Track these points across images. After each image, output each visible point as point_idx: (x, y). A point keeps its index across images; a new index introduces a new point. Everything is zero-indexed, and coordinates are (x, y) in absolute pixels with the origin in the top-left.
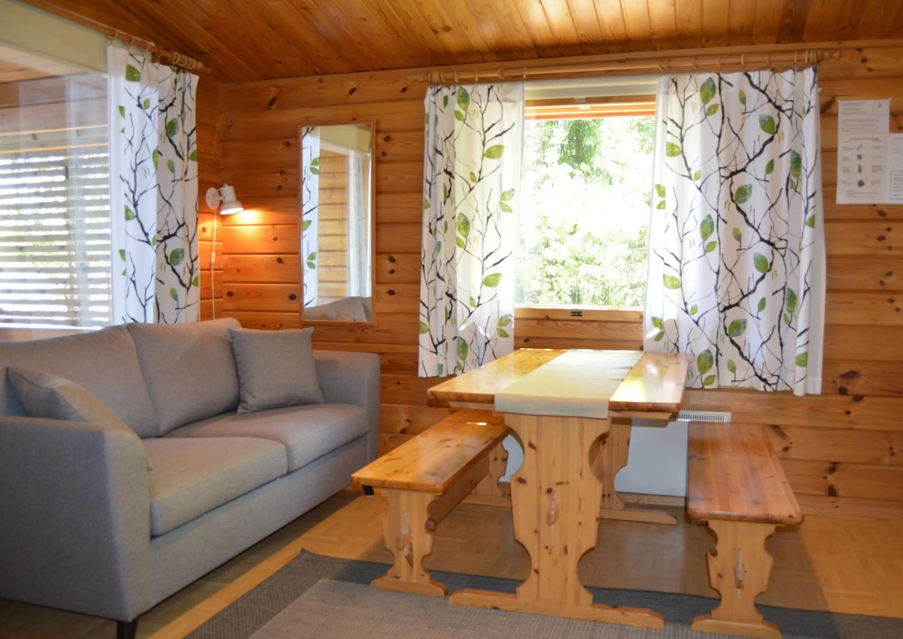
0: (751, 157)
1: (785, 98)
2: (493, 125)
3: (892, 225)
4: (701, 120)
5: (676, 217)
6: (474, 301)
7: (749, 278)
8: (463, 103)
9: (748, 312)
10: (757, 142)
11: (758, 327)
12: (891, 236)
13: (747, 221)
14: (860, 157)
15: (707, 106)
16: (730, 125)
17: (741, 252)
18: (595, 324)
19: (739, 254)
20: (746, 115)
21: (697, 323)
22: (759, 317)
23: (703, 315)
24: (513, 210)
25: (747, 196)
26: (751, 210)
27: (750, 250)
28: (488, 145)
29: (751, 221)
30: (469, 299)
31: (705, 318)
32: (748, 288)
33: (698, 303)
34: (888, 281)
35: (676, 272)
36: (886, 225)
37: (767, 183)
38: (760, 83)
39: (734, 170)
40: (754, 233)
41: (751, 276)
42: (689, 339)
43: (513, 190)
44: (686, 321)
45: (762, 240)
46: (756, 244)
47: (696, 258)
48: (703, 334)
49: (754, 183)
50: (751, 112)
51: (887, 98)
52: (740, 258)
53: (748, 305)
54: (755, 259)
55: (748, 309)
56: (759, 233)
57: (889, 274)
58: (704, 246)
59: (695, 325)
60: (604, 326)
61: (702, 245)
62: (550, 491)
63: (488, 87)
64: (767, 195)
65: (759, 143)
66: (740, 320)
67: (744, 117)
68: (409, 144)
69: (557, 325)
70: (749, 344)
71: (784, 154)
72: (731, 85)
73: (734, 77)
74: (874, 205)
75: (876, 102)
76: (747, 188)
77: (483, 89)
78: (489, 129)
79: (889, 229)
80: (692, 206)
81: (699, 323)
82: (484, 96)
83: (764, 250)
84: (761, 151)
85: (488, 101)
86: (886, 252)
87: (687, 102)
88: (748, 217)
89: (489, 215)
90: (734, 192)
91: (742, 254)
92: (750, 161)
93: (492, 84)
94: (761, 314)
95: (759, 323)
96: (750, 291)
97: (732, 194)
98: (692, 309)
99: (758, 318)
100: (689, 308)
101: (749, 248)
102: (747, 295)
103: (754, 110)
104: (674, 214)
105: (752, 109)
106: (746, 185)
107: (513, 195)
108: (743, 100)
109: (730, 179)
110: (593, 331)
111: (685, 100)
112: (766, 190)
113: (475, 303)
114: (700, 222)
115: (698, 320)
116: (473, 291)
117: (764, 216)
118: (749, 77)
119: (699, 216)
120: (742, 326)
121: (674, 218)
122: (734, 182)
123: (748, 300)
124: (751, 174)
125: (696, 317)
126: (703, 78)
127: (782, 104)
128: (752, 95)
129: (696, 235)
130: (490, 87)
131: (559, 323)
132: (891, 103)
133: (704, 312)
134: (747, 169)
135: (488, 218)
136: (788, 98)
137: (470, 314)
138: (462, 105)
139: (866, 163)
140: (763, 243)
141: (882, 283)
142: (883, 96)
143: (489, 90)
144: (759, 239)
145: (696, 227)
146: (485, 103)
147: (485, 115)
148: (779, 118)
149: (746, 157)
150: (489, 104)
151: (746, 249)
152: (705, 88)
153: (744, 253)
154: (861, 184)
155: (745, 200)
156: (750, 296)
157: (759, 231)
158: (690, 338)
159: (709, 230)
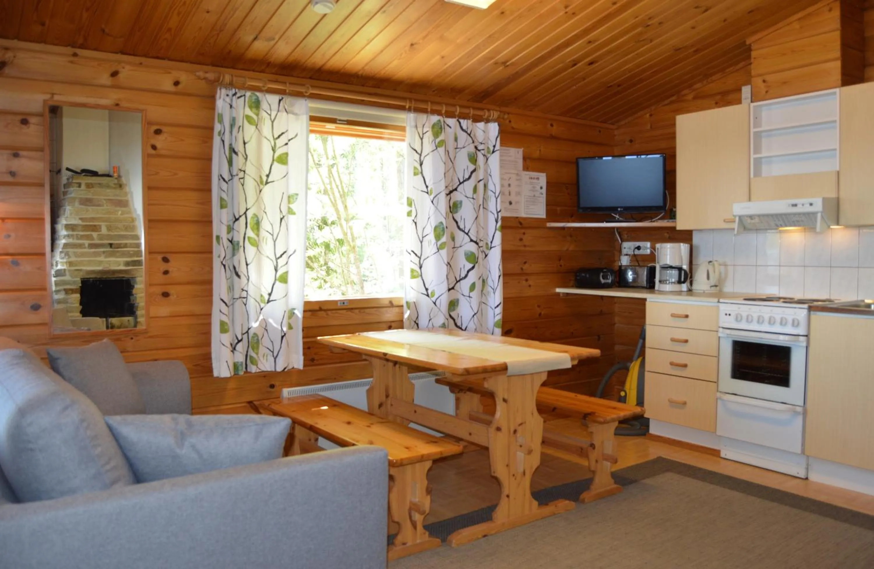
0: (461, 181)
1: (480, 141)
2: (283, 133)
3: (528, 231)
4: (432, 150)
5: (416, 223)
6: (264, 298)
7: (461, 269)
8: (255, 109)
9: (460, 293)
10: (466, 171)
11: (470, 303)
12: (525, 238)
13: (459, 227)
14: (509, 185)
15: (438, 140)
16: (449, 156)
17: (455, 249)
18: (357, 311)
19: (454, 251)
20: (458, 150)
21: (435, 303)
22: (471, 296)
23: (439, 297)
24: (296, 212)
25: (459, 209)
26: (461, 219)
27: (461, 248)
28: (278, 153)
29: (462, 227)
30: (260, 296)
31: (441, 300)
32: (460, 276)
33: (435, 288)
34: (525, 267)
35: (416, 266)
36: (523, 231)
37: (474, 200)
38: (467, 128)
39: (451, 189)
40: (464, 236)
41: (462, 267)
42: (430, 317)
43: (297, 195)
44: (425, 303)
45: (472, 240)
46: (466, 243)
47: (432, 254)
48: (440, 312)
49: (465, 200)
50: (461, 148)
51: (521, 148)
52: (455, 254)
53: (460, 288)
54: (466, 254)
55: (460, 291)
56: (469, 236)
57: (525, 263)
58: (437, 245)
59: (434, 305)
60: (364, 312)
61: (435, 245)
62: (515, 432)
63: (280, 97)
64: (474, 208)
65: (468, 171)
66: (455, 299)
67: (456, 151)
68: (182, 140)
69: (327, 315)
70: (461, 317)
71: (481, 180)
72: (450, 127)
73: (452, 122)
74: (517, 218)
75: (517, 150)
76: (458, 203)
77: (274, 99)
78: (279, 137)
79: (524, 234)
80: (429, 215)
81: (437, 303)
82: (275, 106)
83: (472, 247)
84: (470, 177)
85: (278, 111)
86: (523, 248)
87: (425, 136)
88: (459, 224)
89: (282, 217)
90: (451, 205)
91: (456, 250)
92: (460, 183)
93: (283, 96)
94: (472, 294)
95: (471, 301)
96: (461, 277)
97: (450, 207)
98: (432, 293)
99: (469, 297)
100: (430, 292)
101: (461, 246)
102: (459, 281)
103: (464, 147)
104: (413, 221)
105: (462, 146)
106: (457, 201)
107: (296, 198)
108: (456, 139)
109: (449, 196)
110: (356, 318)
111: (423, 134)
112: (474, 205)
113: (265, 300)
114: (433, 227)
115: (436, 301)
116: (263, 290)
117: (473, 224)
118: (460, 123)
119: (433, 223)
120: (456, 304)
121: (414, 224)
122: (452, 197)
123: (460, 284)
124: (461, 193)
125: (434, 299)
126: (435, 118)
127: (478, 145)
128: (462, 136)
129: (431, 237)
130: (281, 98)
131: (329, 312)
132: (523, 151)
133: (440, 294)
134: (458, 189)
135: (281, 219)
136: (482, 141)
137: (261, 309)
138: (254, 110)
139: (513, 189)
140: (472, 243)
141: (522, 269)
142: (519, 147)
143: (280, 101)
144: (469, 240)
145: (431, 231)
146: (276, 113)
147: (275, 123)
148: (476, 154)
149: (458, 180)
150: (279, 113)
151: (458, 247)
152: (436, 127)
153: (457, 249)
154: (511, 203)
155: (456, 212)
156: (461, 281)
157: (469, 234)
158: (431, 315)
159: (442, 233)
